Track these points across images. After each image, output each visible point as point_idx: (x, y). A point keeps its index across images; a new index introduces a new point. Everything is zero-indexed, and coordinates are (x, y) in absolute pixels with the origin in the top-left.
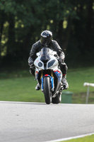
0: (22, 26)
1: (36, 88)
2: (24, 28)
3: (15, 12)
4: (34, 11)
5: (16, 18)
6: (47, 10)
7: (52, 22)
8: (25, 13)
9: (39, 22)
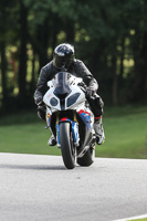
0: (87, 38)
1: (50, 142)
2: (90, 41)
3: (76, 17)
4: (104, 16)
5: (77, 26)
6: (126, 15)
7: (132, 32)
8: (91, 18)
9: (113, 32)
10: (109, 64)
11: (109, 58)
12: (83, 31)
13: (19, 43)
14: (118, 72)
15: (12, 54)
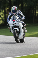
0: (27, 6)
5: (24, 3)
10: (32, 13)
11: (32, 11)
12: (26, 4)
13: (9, 7)
14: (35, 15)
15: (7, 9)
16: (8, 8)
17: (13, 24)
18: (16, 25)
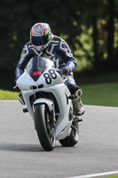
15: (103, 26)
16: (104, 22)
17: (34, 88)
18: (43, 89)
